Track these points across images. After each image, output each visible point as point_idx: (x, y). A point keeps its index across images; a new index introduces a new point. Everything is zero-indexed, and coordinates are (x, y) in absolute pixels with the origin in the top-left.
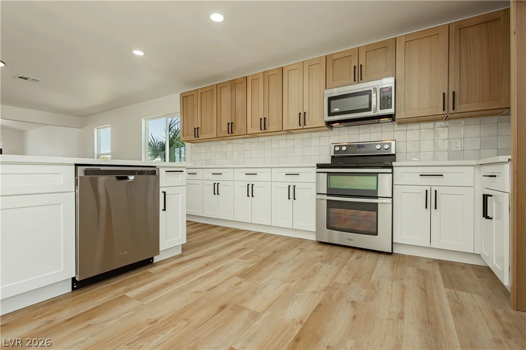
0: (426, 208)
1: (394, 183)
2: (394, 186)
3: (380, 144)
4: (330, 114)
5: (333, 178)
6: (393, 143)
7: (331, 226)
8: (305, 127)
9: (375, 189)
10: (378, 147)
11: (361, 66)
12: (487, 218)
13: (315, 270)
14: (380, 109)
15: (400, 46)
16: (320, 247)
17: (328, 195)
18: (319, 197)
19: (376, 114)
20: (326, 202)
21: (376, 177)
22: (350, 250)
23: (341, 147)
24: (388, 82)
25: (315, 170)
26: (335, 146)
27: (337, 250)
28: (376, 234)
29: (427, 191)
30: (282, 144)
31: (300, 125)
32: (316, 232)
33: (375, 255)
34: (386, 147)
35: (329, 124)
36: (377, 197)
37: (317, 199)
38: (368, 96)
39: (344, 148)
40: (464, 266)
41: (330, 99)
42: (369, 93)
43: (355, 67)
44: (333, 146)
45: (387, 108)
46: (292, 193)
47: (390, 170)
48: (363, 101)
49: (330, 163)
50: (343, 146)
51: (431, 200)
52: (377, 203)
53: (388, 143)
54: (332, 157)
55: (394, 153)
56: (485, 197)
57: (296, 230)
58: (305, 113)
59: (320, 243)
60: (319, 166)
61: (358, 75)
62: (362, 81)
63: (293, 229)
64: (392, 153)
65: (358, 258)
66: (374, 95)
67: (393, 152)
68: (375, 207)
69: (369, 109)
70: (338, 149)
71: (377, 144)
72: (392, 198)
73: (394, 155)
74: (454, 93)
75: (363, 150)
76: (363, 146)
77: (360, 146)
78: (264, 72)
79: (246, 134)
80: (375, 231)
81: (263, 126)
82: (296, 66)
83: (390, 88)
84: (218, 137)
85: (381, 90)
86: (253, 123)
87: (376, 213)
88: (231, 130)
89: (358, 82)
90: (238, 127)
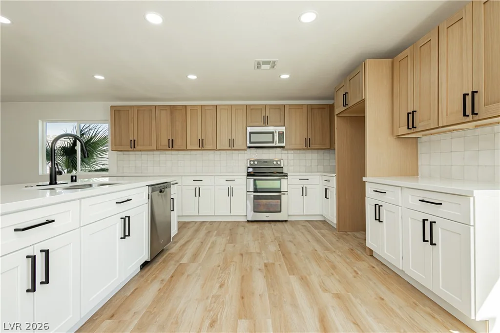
0: (302, 195)
1: (288, 184)
2: (289, 186)
3: (276, 161)
4: (250, 142)
5: (257, 182)
6: (282, 160)
7: (255, 210)
8: (233, 148)
9: (279, 187)
10: (275, 163)
11: (267, 116)
12: (327, 198)
14: (278, 143)
15: (287, 110)
17: (254, 192)
18: (249, 194)
19: (276, 145)
20: (253, 196)
22: (267, 222)
23: (254, 161)
24: (283, 129)
25: (246, 177)
26: (250, 161)
28: (280, 212)
29: (302, 187)
33: (281, 223)
34: (279, 163)
35: (249, 148)
36: (281, 192)
37: (247, 195)
38: (272, 135)
39: (256, 163)
40: (317, 221)
41: (251, 133)
42: (272, 133)
43: (264, 116)
44: (249, 160)
45: (282, 143)
46: (230, 192)
48: (268, 138)
50: (256, 161)
51: (304, 192)
52: (281, 195)
53: (280, 161)
56: (326, 189)
57: (232, 216)
58: (233, 139)
61: (266, 122)
62: (268, 126)
63: (230, 215)
66: (275, 135)
67: (282, 166)
68: (279, 198)
69: (273, 142)
70: (252, 163)
71: (274, 161)
72: (288, 191)
74: (310, 139)
75: (266, 164)
76: (266, 162)
77: (265, 162)
78: (201, 106)
79: (186, 150)
80: (279, 210)
81: (202, 145)
82: (226, 107)
83: (283, 132)
84: (157, 150)
85: (279, 132)
86: (192, 141)
87: (279, 200)
88: (171, 145)
89: (266, 126)
90: (178, 143)
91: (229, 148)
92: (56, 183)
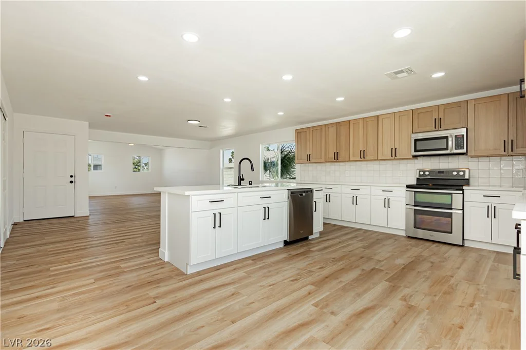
0: (488, 217)
1: (465, 200)
2: (465, 202)
3: (456, 171)
4: (416, 151)
5: (418, 195)
6: (467, 171)
7: (417, 226)
8: (395, 158)
9: (450, 203)
10: (455, 173)
11: (440, 118)
13: (408, 249)
14: (455, 149)
15: (470, 106)
16: (409, 239)
17: (415, 206)
18: (408, 207)
19: (452, 152)
20: (413, 211)
21: (451, 196)
22: (432, 242)
23: (424, 172)
24: (461, 131)
25: (405, 189)
26: (420, 171)
27: (421, 242)
28: (451, 233)
29: (488, 206)
30: (375, 166)
31: (392, 156)
32: (405, 230)
34: (461, 173)
35: (415, 157)
36: (451, 209)
37: (406, 208)
38: (445, 140)
39: (427, 173)
41: (416, 141)
42: (447, 138)
43: (435, 119)
44: (418, 171)
45: (461, 149)
46: (387, 203)
47: (461, 192)
48: (442, 144)
49: (416, 183)
50: (427, 171)
51: (492, 213)
52: (452, 213)
53: (463, 171)
54: (417, 179)
55: (468, 178)
57: (389, 228)
58: (396, 148)
59: (409, 237)
60: (408, 187)
61: (438, 124)
62: (441, 129)
63: (387, 227)
64: (466, 178)
65: (437, 246)
66: (450, 139)
68: (450, 215)
69: (447, 149)
70: (422, 173)
71: (454, 171)
72: (463, 209)
73: (467, 179)
74: (512, 140)
75: (442, 174)
76: (442, 172)
77: (440, 172)
78: (363, 118)
79: (349, 161)
80: (450, 231)
81: (363, 156)
82: (388, 116)
83: (463, 135)
84: (326, 162)
85: (456, 136)
86: (354, 153)
87: (450, 219)
88: (336, 157)
89: (438, 130)
90: (342, 155)
91: (392, 158)
92: (241, 185)
